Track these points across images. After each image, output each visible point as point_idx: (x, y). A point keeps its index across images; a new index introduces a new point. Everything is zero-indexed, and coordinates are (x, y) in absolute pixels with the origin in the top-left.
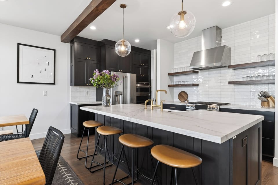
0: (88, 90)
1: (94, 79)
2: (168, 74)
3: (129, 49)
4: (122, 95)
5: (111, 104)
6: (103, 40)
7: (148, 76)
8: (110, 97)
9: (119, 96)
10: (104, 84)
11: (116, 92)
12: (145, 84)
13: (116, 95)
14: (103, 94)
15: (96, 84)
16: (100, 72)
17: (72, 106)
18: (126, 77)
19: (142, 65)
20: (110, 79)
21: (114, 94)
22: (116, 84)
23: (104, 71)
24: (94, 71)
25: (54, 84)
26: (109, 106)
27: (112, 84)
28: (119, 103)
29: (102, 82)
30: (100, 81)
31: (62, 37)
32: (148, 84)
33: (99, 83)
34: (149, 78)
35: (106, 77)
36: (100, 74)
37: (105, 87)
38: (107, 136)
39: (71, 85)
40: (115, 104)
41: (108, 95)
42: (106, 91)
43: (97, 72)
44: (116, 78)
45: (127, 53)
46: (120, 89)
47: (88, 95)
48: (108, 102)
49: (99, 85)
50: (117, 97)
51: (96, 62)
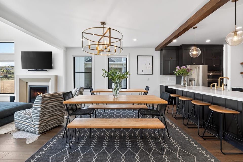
0: (170, 77)
1: (176, 71)
2: (241, 63)
3: (199, 53)
4: (195, 80)
5: (187, 85)
6: (181, 45)
7: (220, 65)
8: (186, 81)
9: (192, 81)
10: (183, 74)
11: (190, 79)
12: (216, 72)
13: (190, 81)
14: (182, 80)
15: (178, 74)
16: (180, 68)
17: (161, 86)
18: (198, 68)
19: (213, 58)
20: (186, 71)
21: (189, 80)
22: (190, 74)
23: (183, 67)
24: (177, 67)
25: (152, 74)
26: (185, 87)
27: (187, 74)
28: (193, 86)
29: (181, 73)
30: (180, 72)
31: (156, 48)
32: (221, 72)
33: (179, 74)
34: (222, 67)
35: (184, 70)
36: (180, 69)
37: (183, 76)
38: (185, 100)
39: (161, 74)
40: (189, 86)
41: (185, 81)
42: (184, 78)
43: (178, 67)
44: (190, 70)
45: (198, 55)
46: (193, 76)
47: (171, 80)
48: (185, 84)
49: (179, 75)
50: (191, 82)
51: (176, 60)
